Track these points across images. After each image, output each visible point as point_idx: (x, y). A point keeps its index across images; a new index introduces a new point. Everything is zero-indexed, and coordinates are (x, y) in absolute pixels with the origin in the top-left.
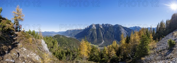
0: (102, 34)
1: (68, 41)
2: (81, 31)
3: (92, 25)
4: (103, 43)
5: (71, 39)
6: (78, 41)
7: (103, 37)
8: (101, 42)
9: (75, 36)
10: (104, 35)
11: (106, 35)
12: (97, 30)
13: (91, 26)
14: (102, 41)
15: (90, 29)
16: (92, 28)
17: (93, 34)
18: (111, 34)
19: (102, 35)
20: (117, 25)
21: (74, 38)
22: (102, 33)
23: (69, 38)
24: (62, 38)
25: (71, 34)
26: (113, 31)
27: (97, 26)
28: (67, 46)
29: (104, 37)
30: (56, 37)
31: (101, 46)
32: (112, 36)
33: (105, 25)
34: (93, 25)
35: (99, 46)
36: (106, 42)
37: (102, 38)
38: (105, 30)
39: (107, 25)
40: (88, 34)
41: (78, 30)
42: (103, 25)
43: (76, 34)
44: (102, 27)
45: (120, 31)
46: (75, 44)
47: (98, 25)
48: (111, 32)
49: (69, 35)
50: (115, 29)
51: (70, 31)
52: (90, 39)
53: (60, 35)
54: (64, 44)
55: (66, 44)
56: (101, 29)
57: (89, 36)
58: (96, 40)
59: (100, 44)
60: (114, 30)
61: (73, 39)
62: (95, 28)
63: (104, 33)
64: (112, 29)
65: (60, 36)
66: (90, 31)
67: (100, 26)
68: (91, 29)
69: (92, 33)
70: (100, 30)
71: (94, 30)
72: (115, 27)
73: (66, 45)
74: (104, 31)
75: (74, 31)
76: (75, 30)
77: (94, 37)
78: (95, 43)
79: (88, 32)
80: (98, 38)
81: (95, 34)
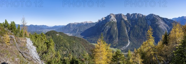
1: (70, 42)
2: (92, 26)
4: (129, 46)
5: (74, 38)
6: (87, 43)
7: (129, 35)
8: (125, 44)
9: (81, 34)
10: (130, 32)
11: (134, 32)
12: (119, 24)
13: (108, 17)
14: (128, 42)
15: (106, 22)
16: (111, 20)
17: (112, 31)
18: (142, 29)
19: (127, 32)
20: (151, 15)
21: (80, 36)
22: (127, 28)
23: (71, 36)
24: (59, 36)
25: (74, 31)
26: (145, 24)
27: (119, 17)
28: (67, 50)
29: (131, 35)
30: (49, 35)
31: (126, 51)
32: (144, 33)
33: (132, 15)
34: (112, 16)
35: (122, 51)
36: (133, 43)
37: (127, 37)
38: (132, 24)
39: (134, 15)
40: (103, 31)
41: (87, 24)
42: (128, 15)
43: (82, 30)
44: (126, 19)
45: (157, 25)
46: (81, 47)
47: (120, 15)
48: (141, 27)
49: (71, 33)
50: (149, 22)
51: (74, 25)
52: (106, 38)
53: (56, 31)
54: (62, 47)
55: (65, 46)
56: (125, 21)
57: (105, 34)
58: (116, 41)
59: (124, 48)
60: (147, 23)
61: (78, 38)
62: (115, 20)
63: (129, 28)
64: (143, 22)
65: (57, 33)
66: (107, 25)
67: (123, 18)
68: (108, 23)
69: (110, 30)
71: (113, 23)
72: (149, 18)
73: (65, 48)
74: (129, 26)
75: (80, 25)
76: (82, 23)
77: (114, 36)
78: (115, 45)
79: (103, 27)
80: (120, 38)
81: (114, 31)
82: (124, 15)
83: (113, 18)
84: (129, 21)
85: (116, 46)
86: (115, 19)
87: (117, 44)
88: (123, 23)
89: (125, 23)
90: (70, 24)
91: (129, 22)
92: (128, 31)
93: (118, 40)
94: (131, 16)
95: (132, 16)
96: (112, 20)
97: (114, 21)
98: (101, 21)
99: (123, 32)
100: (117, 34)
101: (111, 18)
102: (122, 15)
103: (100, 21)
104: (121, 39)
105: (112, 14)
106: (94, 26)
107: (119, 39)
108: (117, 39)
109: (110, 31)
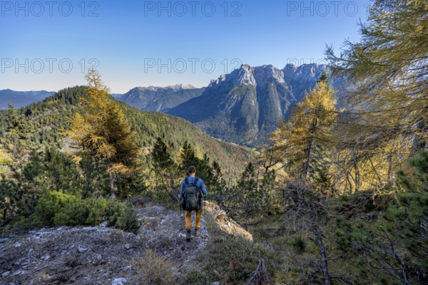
0: (280, 109)
2: (194, 96)
3: (238, 70)
12: (262, 93)
13: (238, 73)
15: (232, 87)
16: (242, 80)
17: (244, 108)
19: (280, 113)
22: (283, 104)
25: (151, 107)
27: (263, 74)
33: (299, 68)
34: (247, 69)
38: (297, 93)
40: (223, 106)
41: (181, 91)
43: (172, 105)
44: (282, 81)
47: (267, 69)
51: (147, 92)
56: (279, 87)
57: (227, 116)
58: (254, 131)
62: (253, 83)
63: (288, 104)
66: (233, 94)
67: (275, 76)
68: (236, 88)
69: (240, 104)
70: (274, 94)
71: (248, 89)
74: (289, 97)
75: (164, 93)
76: (169, 90)
77: (249, 120)
78: (251, 142)
79: (224, 97)
80: (263, 126)
81: (250, 109)
82: (278, 70)
83: (248, 76)
84: (288, 85)
85: (254, 143)
86: (253, 79)
87: (256, 138)
88: (272, 89)
89: (278, 89)
90: (136, 88)
91: (290, 89)
92: (283, 112)
93: (257, 130)
94: (298, 71)
95: (301, 72)
96: (247, 81)
97: (250, 83)
98: (218, 83)
99: (271, 111)
100: (255, 114)
101: (245, 75)
102: (273, 69)
103: (213, 83)
104: (265, 129)
105: (246, 66)
106: (198, 96)
107: (260, 128)
108: (255, 129)
109: (240, 108)
